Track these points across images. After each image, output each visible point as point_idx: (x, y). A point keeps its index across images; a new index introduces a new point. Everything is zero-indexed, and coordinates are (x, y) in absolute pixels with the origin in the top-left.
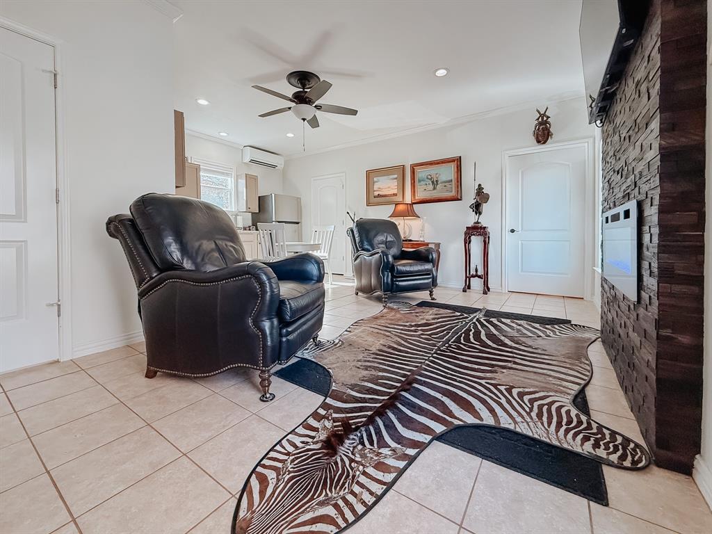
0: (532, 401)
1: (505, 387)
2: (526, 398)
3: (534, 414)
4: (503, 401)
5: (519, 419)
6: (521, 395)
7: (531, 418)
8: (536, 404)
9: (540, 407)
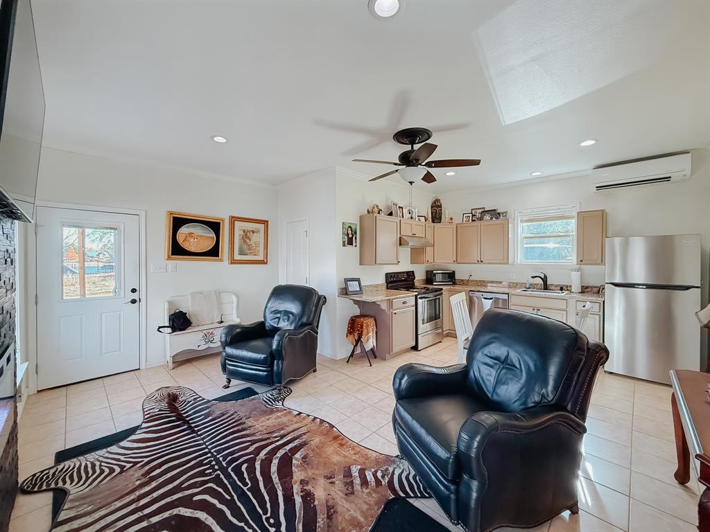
0: (102, 471)
1: (127, 467)
2: (107, 471)
3: (98, 463)
4: (122, 458)
5: (107, 455)
6: (112, 470)
7: (99, 461)
8: (98, 471)
9: (94, 472)
